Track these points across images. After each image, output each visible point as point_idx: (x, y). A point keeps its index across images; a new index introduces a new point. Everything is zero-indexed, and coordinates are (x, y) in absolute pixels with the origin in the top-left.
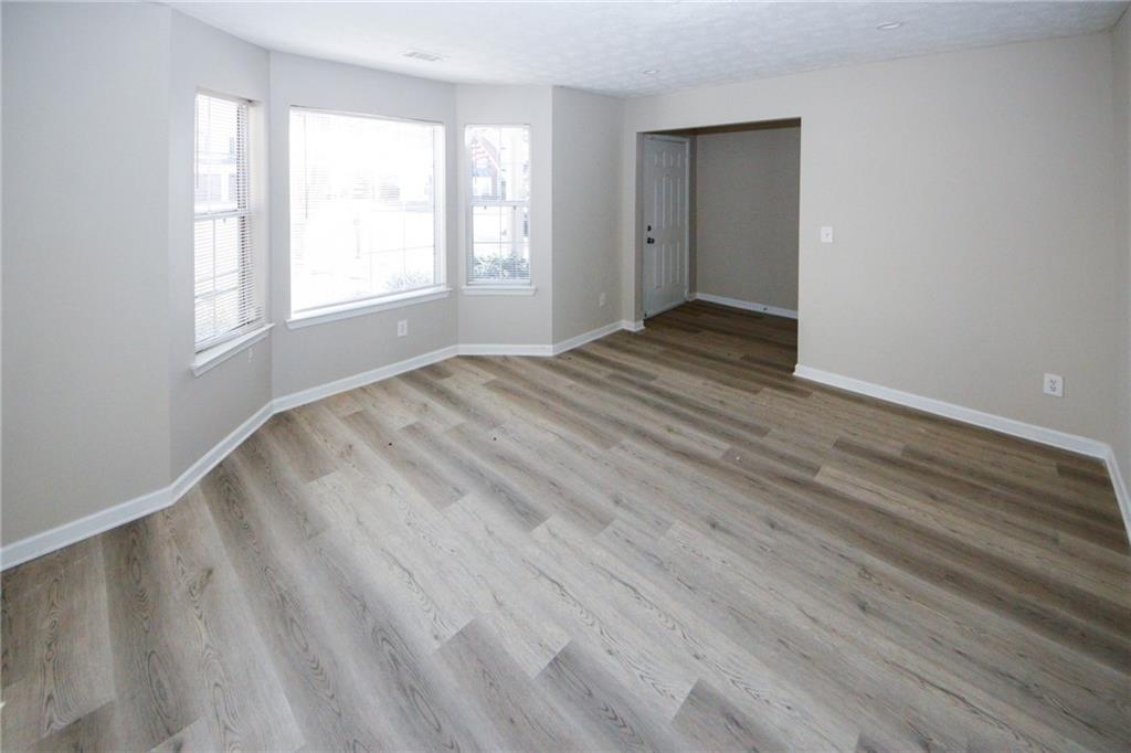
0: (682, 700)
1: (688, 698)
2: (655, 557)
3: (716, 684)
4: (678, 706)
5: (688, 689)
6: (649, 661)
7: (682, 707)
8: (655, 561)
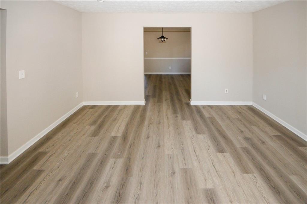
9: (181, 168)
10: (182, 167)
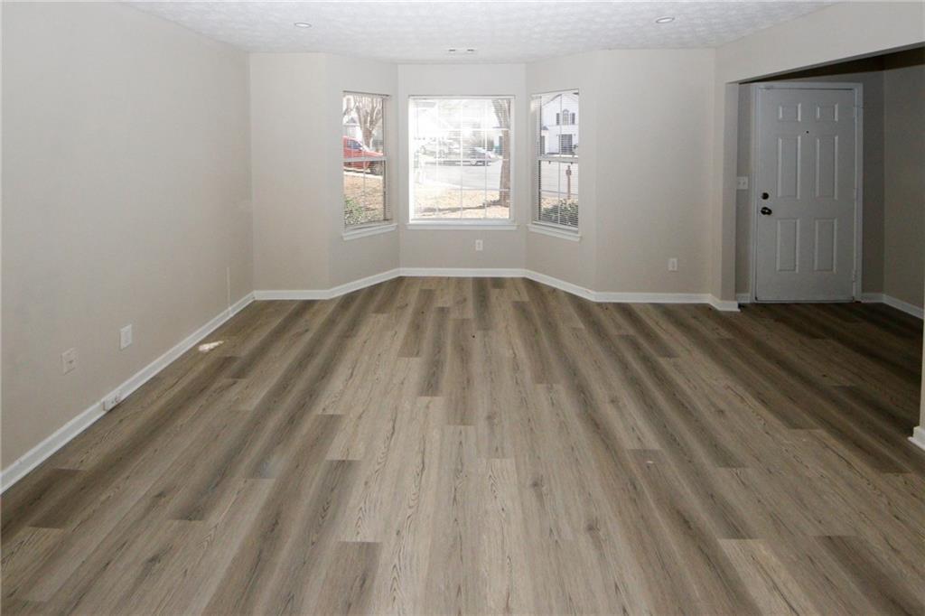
0: (359, 540)
1: (363, 543)
2: (462, 465)
3: (384, 557)
4: (354, 540)
5: (370, 540)
6: (375, 506)
7: (354, 543)
8: (460, 467)
9: (472, 427)
10: (471, 429)
